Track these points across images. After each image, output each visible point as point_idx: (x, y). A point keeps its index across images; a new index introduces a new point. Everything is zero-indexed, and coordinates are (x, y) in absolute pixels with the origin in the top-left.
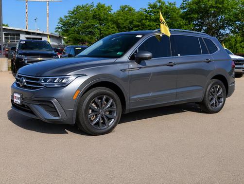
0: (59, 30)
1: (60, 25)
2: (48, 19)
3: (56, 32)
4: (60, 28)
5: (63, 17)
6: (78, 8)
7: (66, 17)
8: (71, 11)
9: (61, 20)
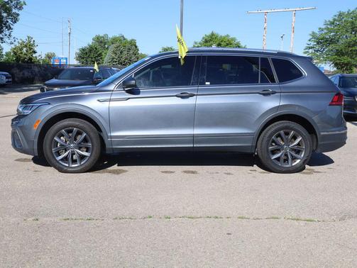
0: (310, 51)
1: (313, 43)
2: (293, 36)
3: (305, 53)
4: (312, 48)
5: (317, 31)
6: (340, 15)
7: (321, 30)
8: (329, 21)
9: (313, 35)
